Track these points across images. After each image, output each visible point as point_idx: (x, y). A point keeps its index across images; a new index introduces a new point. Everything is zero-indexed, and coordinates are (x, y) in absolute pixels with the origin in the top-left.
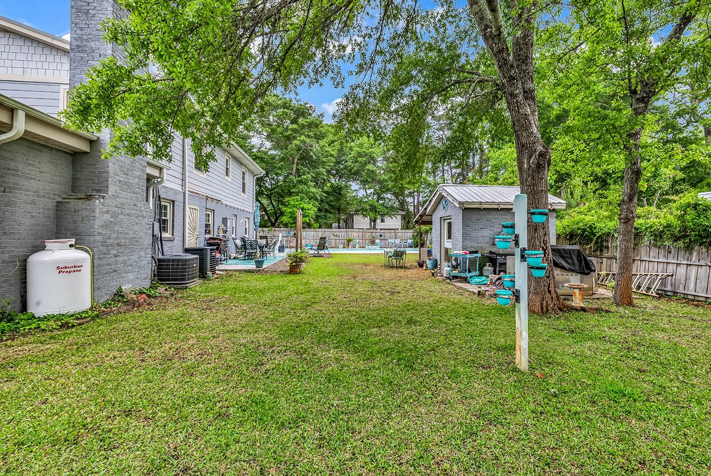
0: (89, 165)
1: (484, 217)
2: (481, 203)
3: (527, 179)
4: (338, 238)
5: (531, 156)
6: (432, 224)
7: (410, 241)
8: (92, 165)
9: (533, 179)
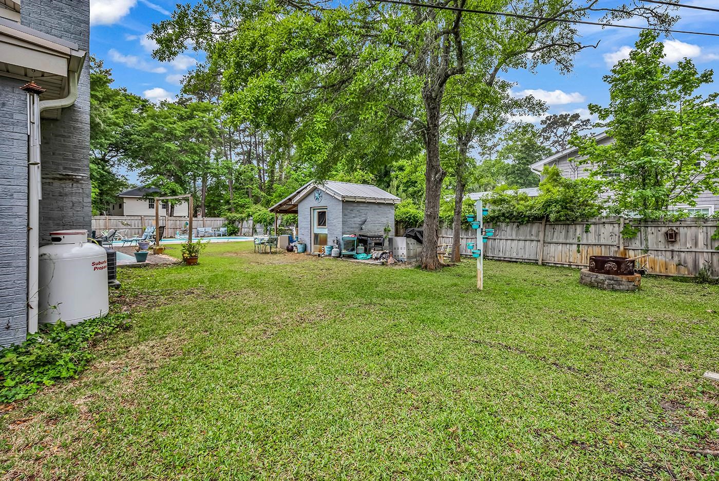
0: (60, 136)
1: (355, 208)
2: (355, 197)
3: (432, 187)
4: (129, 227)
5: (436, 174)
6: (297, 213)
7: (223, 230)
8: (63, 136)
9: (436, 187)
